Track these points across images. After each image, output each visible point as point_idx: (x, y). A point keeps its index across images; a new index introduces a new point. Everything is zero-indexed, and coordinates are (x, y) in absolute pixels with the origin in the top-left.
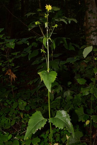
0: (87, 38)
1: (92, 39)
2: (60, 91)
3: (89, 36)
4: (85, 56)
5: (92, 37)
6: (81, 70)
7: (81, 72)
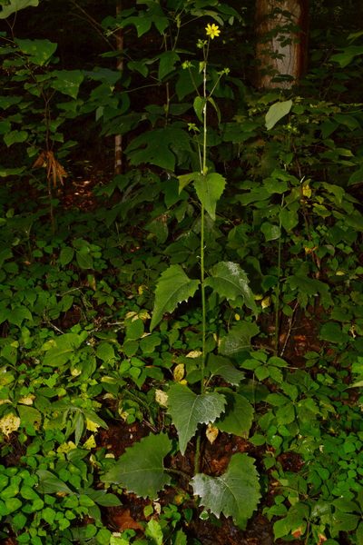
0: (261, 47)
1: (277, 51)
2: (186, 215)
3: (266, 42)
4: (270, 126)
5: (276, 45)
6: (247, 156)
7: (246, 161)
